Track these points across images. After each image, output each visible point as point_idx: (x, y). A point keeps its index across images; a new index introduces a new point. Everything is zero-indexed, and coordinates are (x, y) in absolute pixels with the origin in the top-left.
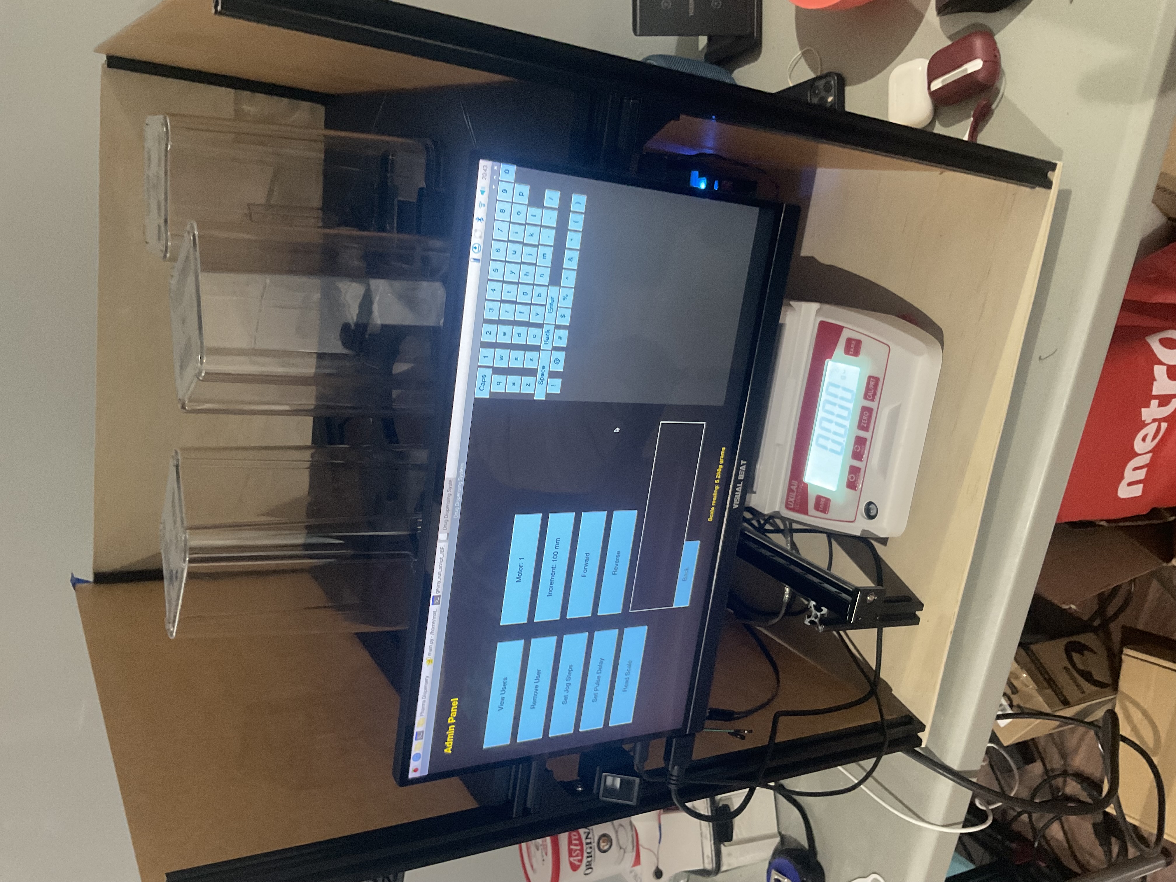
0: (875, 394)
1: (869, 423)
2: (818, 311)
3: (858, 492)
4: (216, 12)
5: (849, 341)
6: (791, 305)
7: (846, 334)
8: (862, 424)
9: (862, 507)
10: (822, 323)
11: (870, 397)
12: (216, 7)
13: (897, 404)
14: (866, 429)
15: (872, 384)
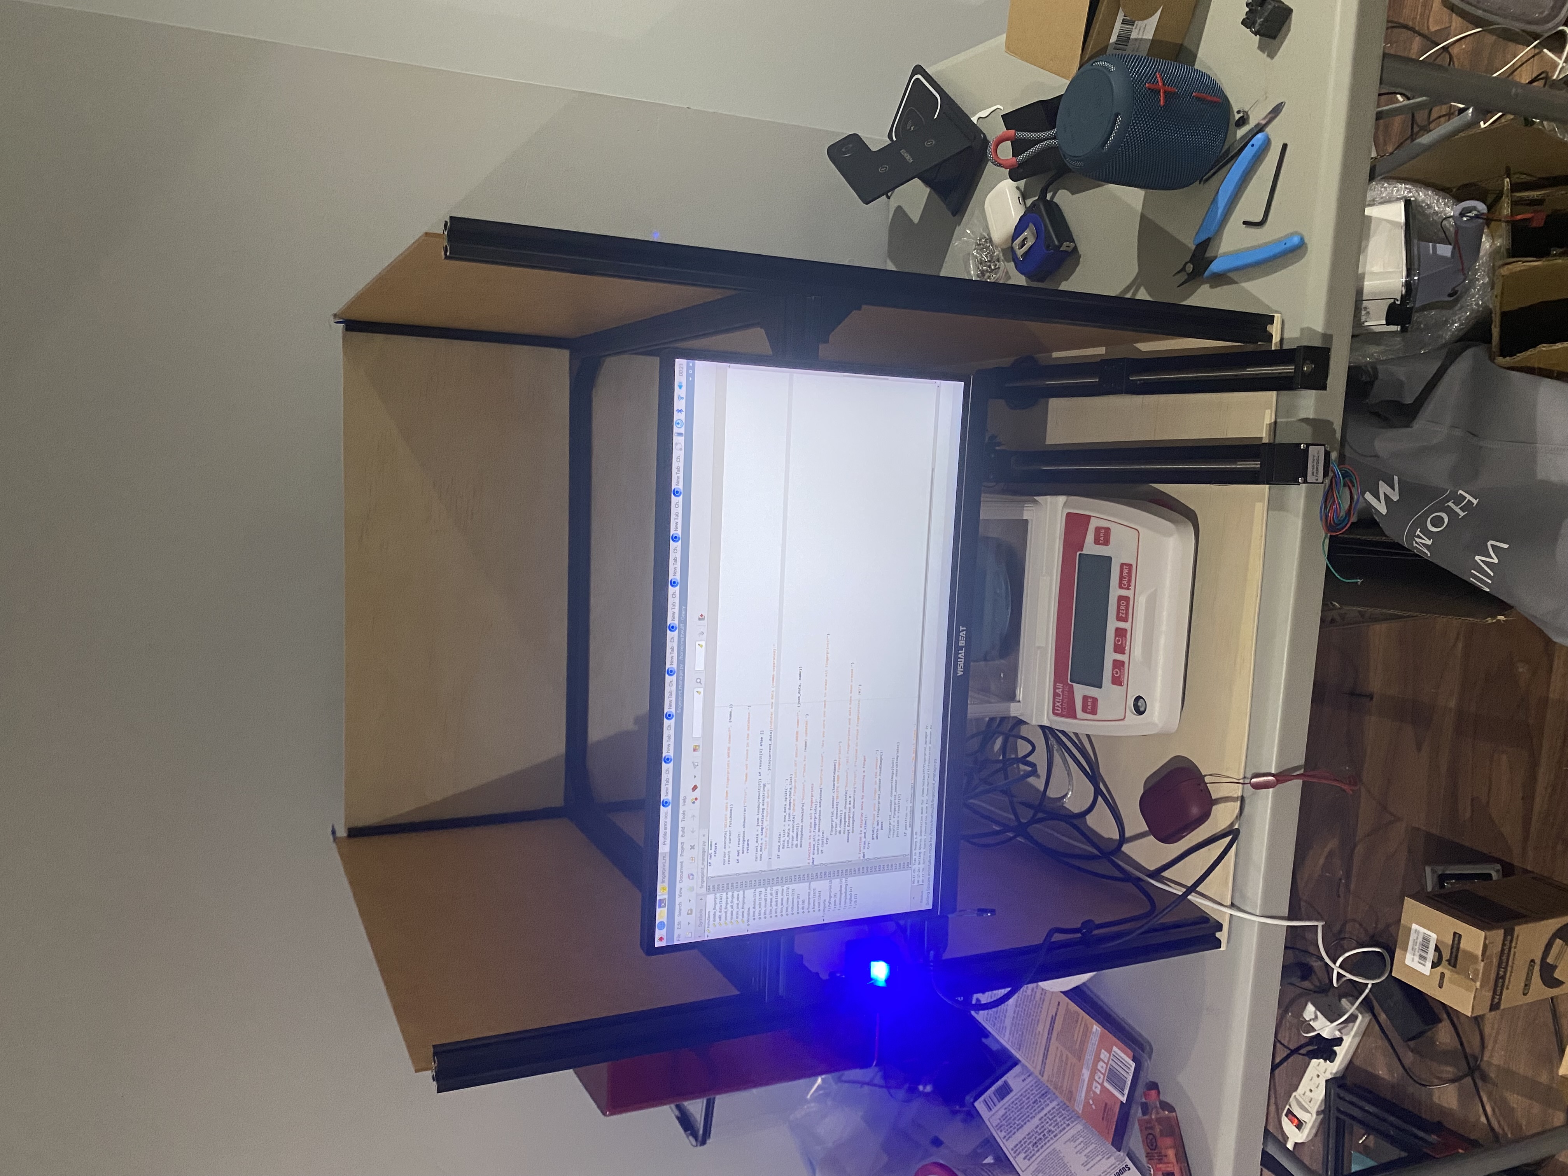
0: (1129, 581)
1: (1127, 614)
2: (1065, 504)
3: (1125, 686)
4: (446, 257)
5: (1098, 530)
6: (1036, 502)
7: (1093, 524)
8: (1121, 614)
9: (1131, 703)
10: (1068, 514)
11: (1125, 585)
12: (445, 253)
13: (1153, 590)
14: (1125, 620)
15: (1125, 571)
